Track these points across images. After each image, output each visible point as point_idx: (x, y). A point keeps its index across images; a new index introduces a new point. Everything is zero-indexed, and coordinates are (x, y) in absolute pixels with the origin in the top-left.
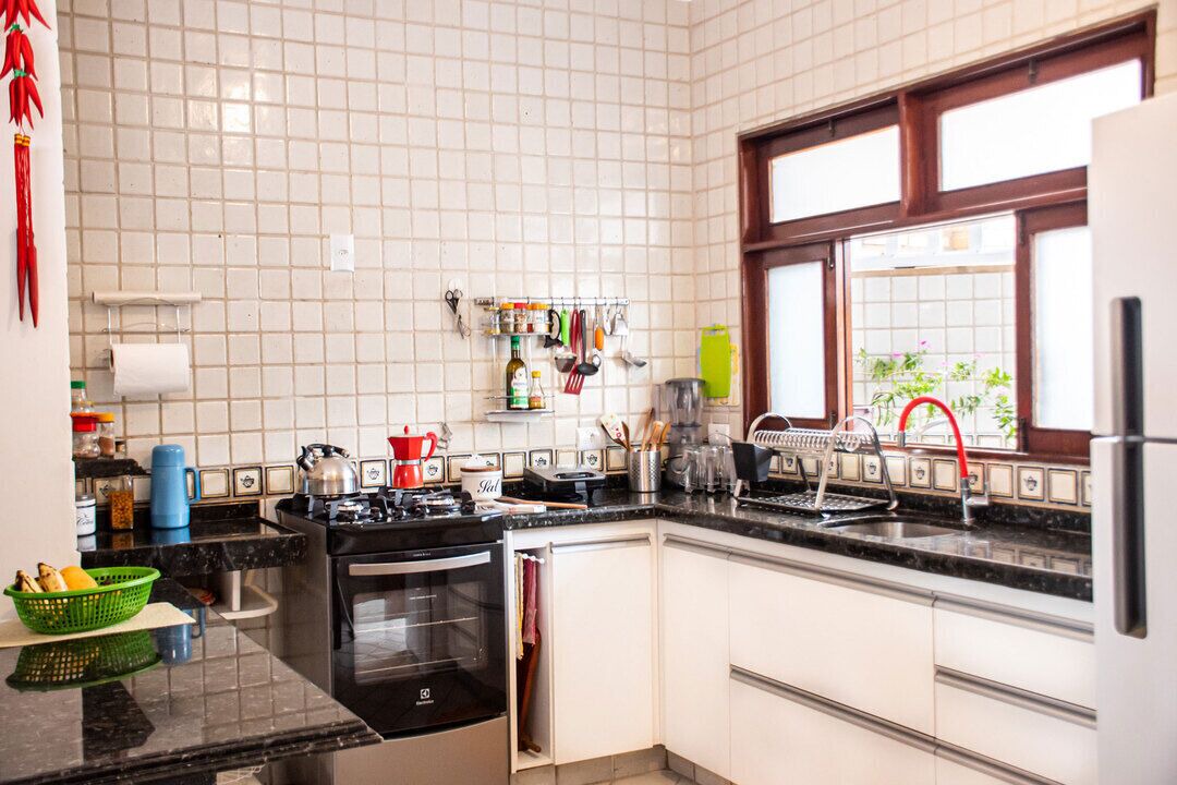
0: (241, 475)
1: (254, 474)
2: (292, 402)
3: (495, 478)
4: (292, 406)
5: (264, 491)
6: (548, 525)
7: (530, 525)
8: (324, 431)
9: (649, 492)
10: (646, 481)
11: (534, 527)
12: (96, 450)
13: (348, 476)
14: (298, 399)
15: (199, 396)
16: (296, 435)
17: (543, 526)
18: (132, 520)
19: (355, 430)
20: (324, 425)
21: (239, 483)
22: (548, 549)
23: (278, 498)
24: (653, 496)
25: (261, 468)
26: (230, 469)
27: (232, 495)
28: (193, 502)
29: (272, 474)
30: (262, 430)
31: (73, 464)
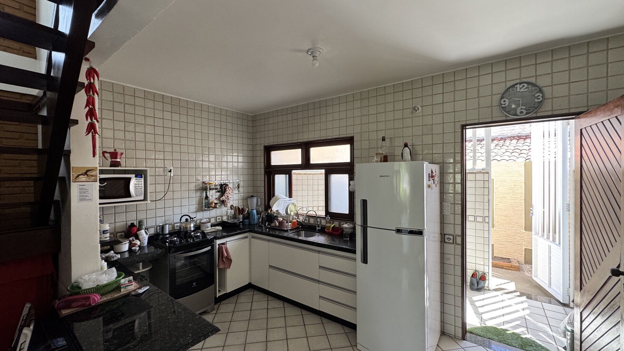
3: (209, 224)
6: (226, 237)
7: (222, 238)
22: (226, 243)
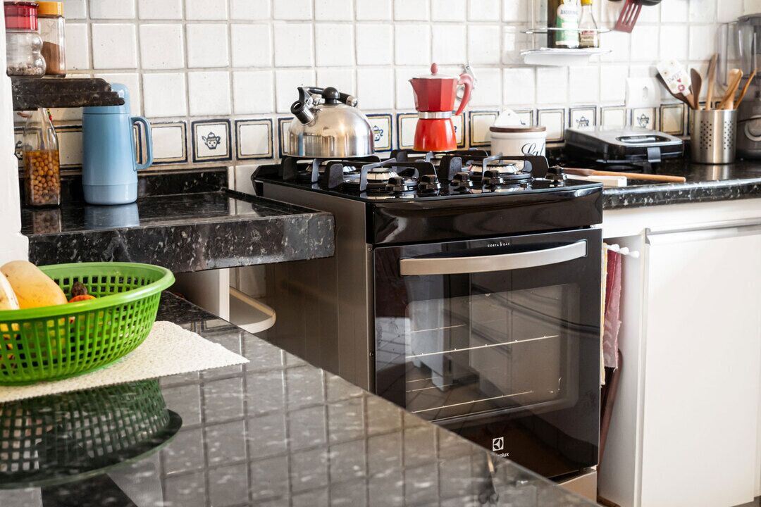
0: (202, 131)
1: (220, 130)
2: (270, 28)
3: (540, 140)
4: (270, 32)
5: (234, 154)
6: (648, 204)
7: (626, 203)
8: (312, 72)
9: (721, 164)
10: (718, 149)
11: (631, 206)
12: (39, 62)
13: (361, 132)
14: (277, 24)
15: (143, 17)
16: (275, 74)
17: (642, 205)
18: (58, 192)
19: (353, 71)
20: (312, 63)
21: (201, 143)
22: (643, 237)
23: (254, 166)
24: (726, 169)
25: (228, 122)
26: (189, 121)
27: (190, 158)
28: (141, 168)
29: (244, 130)
30: (230, 68)
31: (9, 79)
